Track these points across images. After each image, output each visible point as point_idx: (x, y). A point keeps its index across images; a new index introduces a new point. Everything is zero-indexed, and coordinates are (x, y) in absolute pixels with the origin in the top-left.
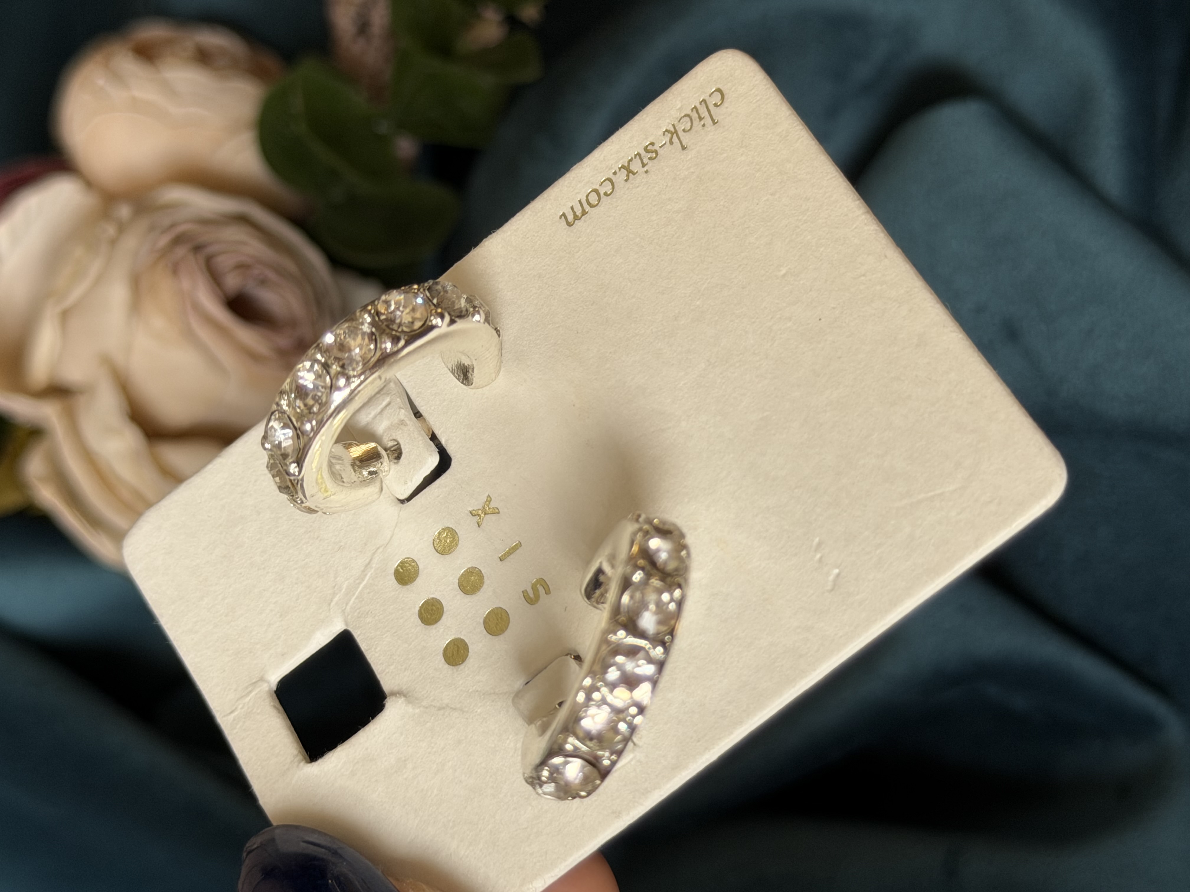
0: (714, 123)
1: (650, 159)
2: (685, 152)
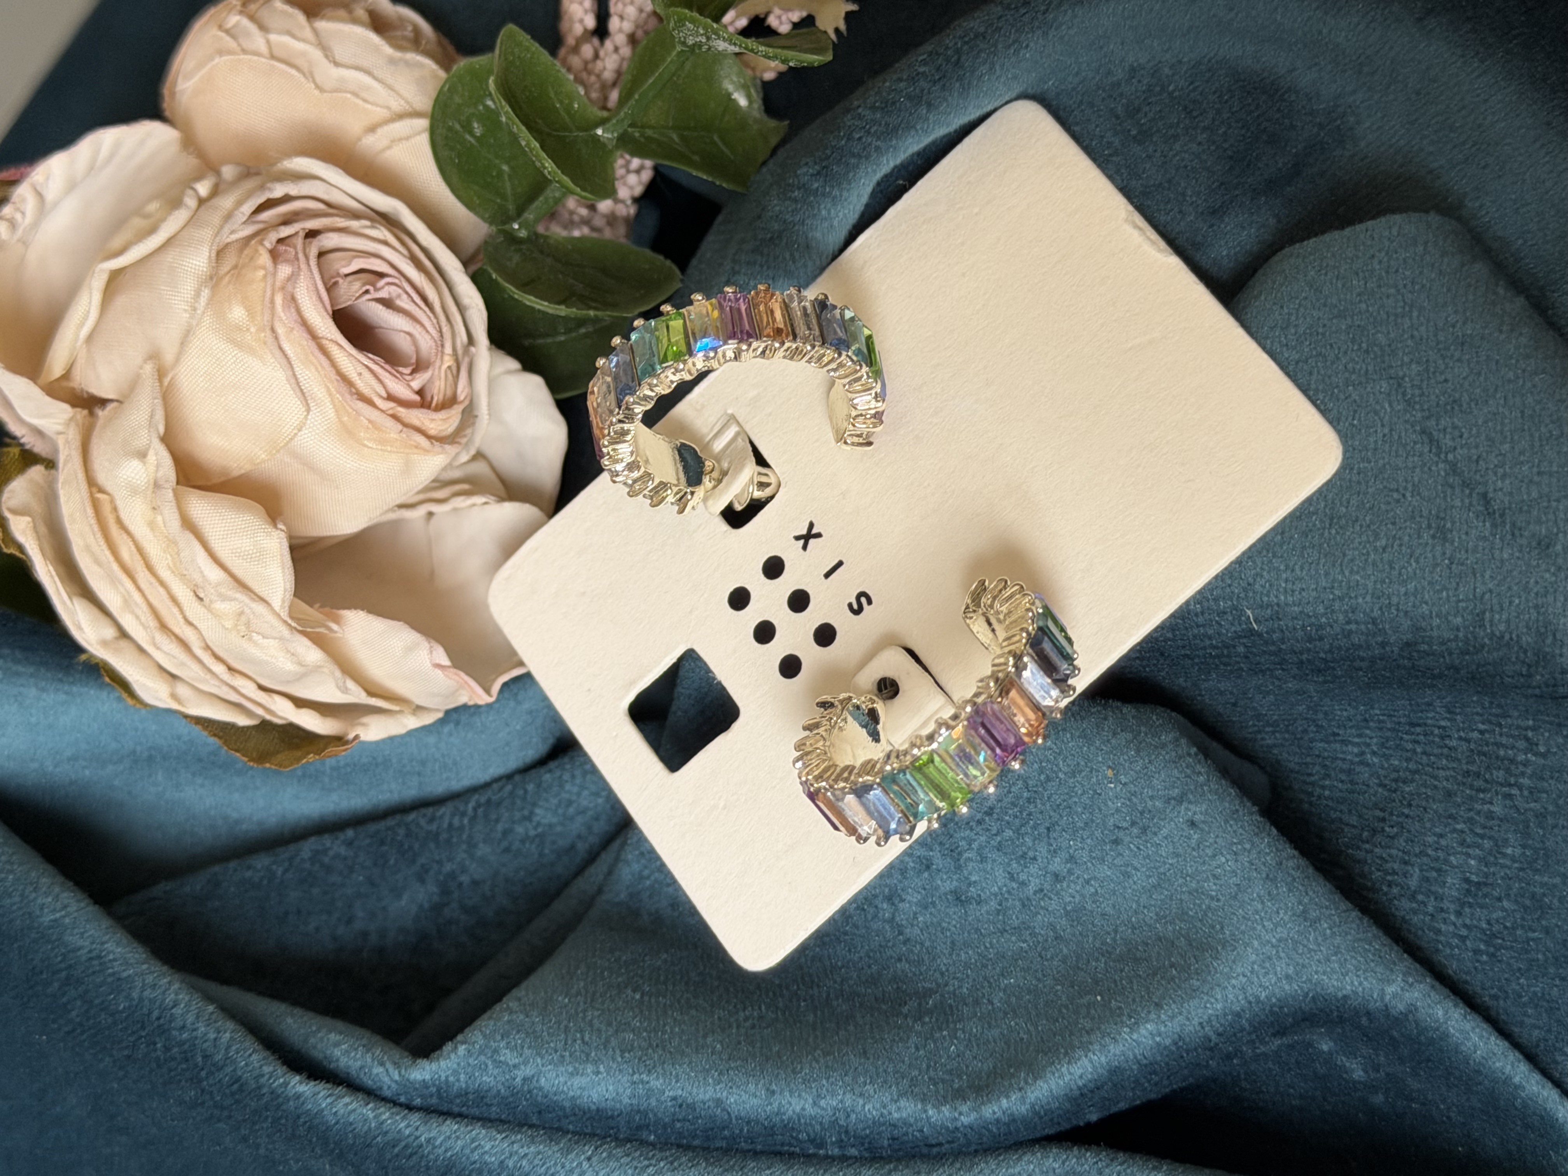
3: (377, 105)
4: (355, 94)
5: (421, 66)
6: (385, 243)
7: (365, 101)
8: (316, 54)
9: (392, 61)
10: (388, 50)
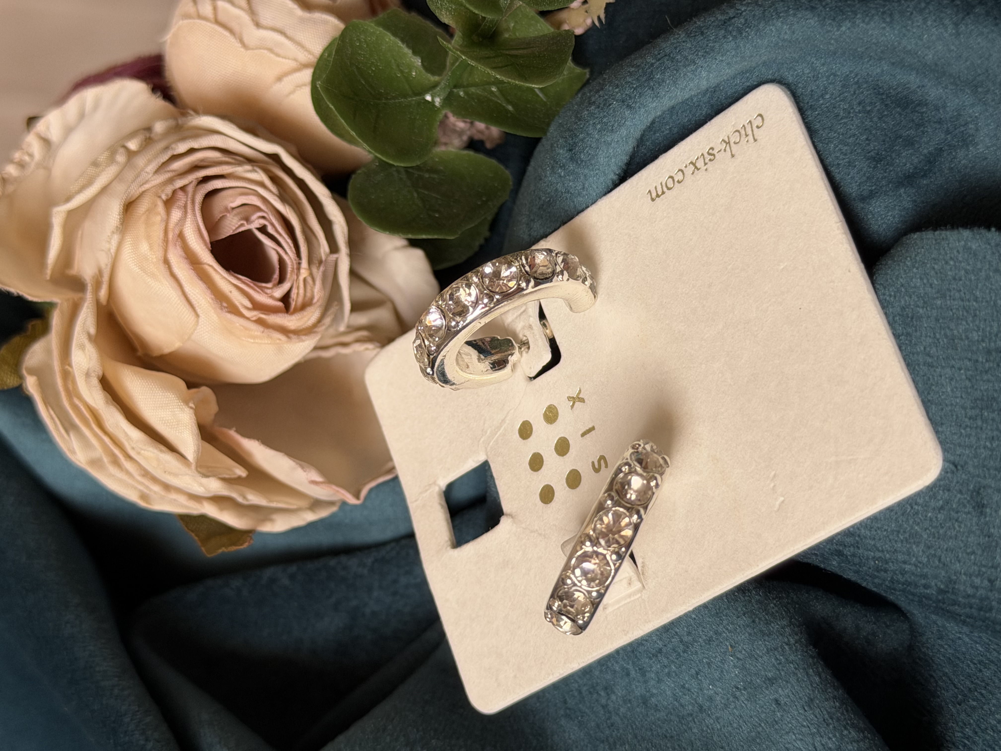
0: (755, 140)
1: (710, 160)
2: (733, 159)
3: (285, 58)
4: (271, 50)
5: (326, 22)
6: (262, 184)
7: (278, 55)
8: (245, 18)
9: (302, 20)
10: (299, 12)
